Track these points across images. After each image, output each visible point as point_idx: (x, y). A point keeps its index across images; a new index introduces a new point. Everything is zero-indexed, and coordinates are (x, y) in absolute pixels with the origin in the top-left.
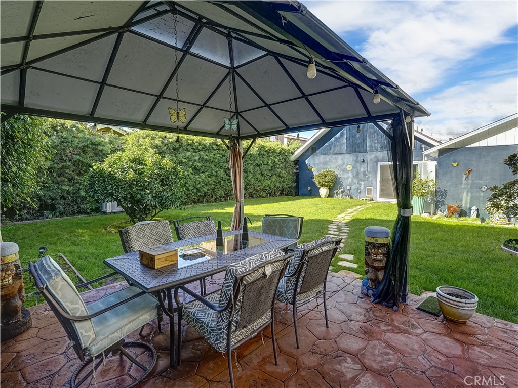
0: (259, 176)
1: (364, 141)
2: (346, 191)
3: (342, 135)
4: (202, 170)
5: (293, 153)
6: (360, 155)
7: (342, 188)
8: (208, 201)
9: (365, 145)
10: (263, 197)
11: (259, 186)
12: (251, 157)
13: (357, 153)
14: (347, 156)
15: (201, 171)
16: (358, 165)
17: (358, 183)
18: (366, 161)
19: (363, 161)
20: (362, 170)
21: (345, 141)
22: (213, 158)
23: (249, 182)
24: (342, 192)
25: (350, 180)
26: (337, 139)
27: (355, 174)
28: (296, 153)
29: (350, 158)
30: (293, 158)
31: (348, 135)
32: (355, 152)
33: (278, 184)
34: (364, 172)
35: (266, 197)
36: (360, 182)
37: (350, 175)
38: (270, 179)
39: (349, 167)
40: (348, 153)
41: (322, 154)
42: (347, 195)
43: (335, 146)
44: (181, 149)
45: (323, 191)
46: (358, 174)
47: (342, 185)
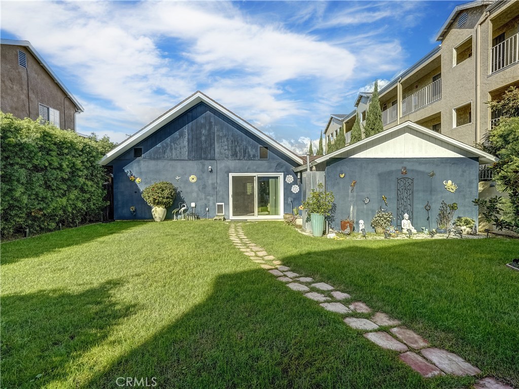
0: (41, 191)
1: (211, 146)
2: (190, 210)
3: (181, 135)
6: (207, 162)
7: (184, 206)
9: (212, 152)
10: (50, 230)
11: (41, 210)
13: (203, 161)
14: (191, 163)
16: (205, 175)
17: (205, 199)
18: (214, 171)
19: (211, 171)
20: (210, 182)
21: (186, 143)
23: (16, 203)
24: (185, 211)
25: (194, 195)
26: (174, 141)
27: (201, 187)
28: (109, 155)
29: (194, 165)
31: (190, 137)
32: (201, 158)
33: (80, 204)
34: (213, 184)
35: (55, 229)
36: (208, 197)
37: (195, 188)
38: (64, 195)
39: (193, 179)
40: (190, 160)
41: (151, 158)
42: (192, 214)
43: (171, 149)
45: (158, 212)
46: (204, 187)
47: (183, 202)
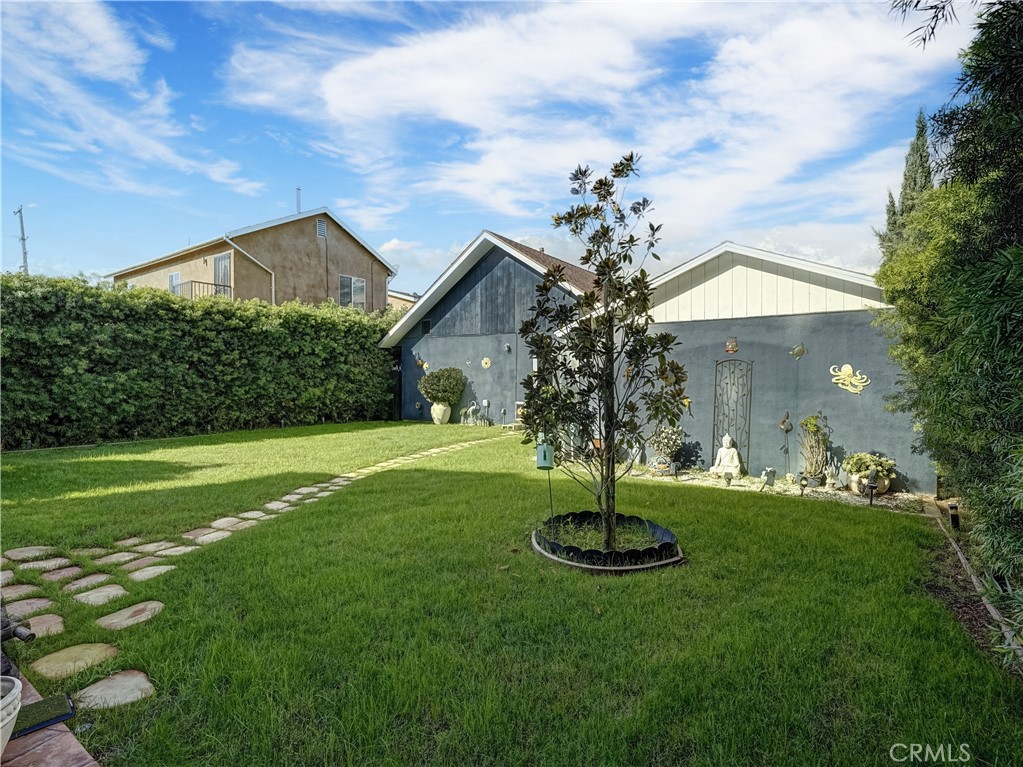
0: (292, 380)
1: (510, 310)
2: (482, 411)
3: (473, 298)
4: (122, 363)
5: (384, 333)
6: (504, 337)
7: (473, 405)
8: (147, 434)
9: (511, 320)
10: (309, 424)
11: (293, 400)
12: (266, 337)
13: (499, 335)
14: (484, 340)
15: (118, 367)
16: (501, 357)
17: (502, 394)
18: (514, 350)
19: (509, 350)
20: (508, 368)
21: (478, 310)
22: (156, 338)
23: (263, 392)
24: (475, 412)
25: (488, 387)
26: (464, 308)
27: (496, 377)
28: (391, 333)
29: (487, 342)
30: (387, 342)
31: (484, 299)
32: (497, 331)
33: (343, 396)
34: (512, 371)
35: (316, 423)
36: (505, 392)
37: (489, 378)
38: (322, 385)
39: (486, 363)
40: (483, 334)
41: (441, 335)
42: (483, 418)
43: (461, 320)
44: (62, 315)
45: (438, 410)
46: (501, 376)
47: (475, 398)
